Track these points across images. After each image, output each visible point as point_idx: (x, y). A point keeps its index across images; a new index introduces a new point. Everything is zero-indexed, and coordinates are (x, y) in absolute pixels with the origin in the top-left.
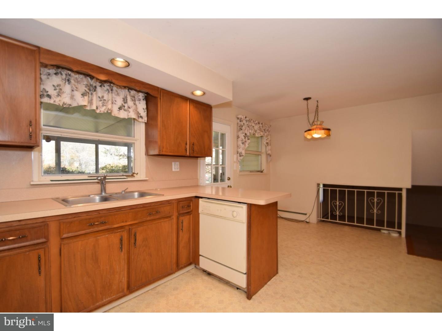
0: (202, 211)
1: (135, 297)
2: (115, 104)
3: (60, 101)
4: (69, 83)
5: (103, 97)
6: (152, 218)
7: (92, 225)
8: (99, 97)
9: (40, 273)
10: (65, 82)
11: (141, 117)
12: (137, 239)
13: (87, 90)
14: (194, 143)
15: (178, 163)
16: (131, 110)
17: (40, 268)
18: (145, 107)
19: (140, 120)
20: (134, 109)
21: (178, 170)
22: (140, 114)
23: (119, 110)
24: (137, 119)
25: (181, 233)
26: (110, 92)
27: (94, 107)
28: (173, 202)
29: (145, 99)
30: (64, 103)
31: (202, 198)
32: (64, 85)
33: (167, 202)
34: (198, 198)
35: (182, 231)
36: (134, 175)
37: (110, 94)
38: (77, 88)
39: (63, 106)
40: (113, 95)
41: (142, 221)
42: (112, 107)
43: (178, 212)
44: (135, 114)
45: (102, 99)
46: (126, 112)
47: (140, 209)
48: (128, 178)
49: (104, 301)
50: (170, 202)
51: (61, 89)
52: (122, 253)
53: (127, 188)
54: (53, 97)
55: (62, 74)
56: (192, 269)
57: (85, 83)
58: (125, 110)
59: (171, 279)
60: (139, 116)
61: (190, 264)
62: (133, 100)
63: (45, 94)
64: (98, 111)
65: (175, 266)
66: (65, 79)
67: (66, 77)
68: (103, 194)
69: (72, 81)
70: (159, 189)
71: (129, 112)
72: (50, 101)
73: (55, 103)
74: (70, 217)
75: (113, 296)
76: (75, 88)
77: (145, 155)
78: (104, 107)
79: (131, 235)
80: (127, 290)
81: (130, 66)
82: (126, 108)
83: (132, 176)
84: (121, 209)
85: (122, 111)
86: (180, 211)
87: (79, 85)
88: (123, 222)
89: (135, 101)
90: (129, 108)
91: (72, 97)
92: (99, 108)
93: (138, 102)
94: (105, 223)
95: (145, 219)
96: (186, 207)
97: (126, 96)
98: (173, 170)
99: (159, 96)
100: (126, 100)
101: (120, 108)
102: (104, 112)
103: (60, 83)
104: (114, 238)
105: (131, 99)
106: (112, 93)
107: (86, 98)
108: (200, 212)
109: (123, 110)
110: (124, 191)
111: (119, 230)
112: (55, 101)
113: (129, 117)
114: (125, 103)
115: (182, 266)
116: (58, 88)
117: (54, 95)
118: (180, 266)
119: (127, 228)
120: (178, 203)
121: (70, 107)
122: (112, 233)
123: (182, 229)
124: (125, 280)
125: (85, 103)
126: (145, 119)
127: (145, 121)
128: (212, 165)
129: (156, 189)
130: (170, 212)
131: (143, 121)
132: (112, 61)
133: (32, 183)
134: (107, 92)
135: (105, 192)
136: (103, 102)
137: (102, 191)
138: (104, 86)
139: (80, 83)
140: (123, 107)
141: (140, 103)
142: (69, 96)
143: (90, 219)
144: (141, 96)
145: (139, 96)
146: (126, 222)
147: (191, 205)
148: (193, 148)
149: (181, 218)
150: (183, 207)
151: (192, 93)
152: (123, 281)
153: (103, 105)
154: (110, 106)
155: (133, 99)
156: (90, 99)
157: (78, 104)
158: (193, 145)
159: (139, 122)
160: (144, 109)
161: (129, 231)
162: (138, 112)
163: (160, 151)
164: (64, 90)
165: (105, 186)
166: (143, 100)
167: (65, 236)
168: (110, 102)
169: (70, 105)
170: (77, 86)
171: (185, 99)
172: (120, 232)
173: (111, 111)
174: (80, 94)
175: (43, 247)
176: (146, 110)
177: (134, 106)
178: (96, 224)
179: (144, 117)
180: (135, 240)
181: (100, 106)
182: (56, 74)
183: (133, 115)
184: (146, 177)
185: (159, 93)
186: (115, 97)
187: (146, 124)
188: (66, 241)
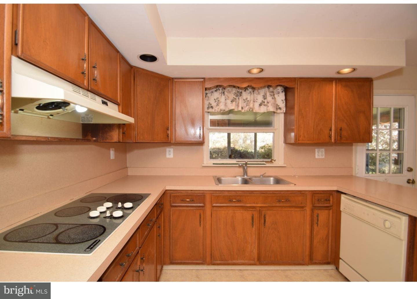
0: (344, 209)
1: (265, 270)
2: (257, 102)
3: (218, 109)
4: (224, 95)
5: (247, 99)
6: (281, 204)
7: (231, 201)
8: (244, 100)
9: (200, 225)
10: (222, 95)
11: (280, 108)
12: (267, 220)
13: (235, 97)
14: (341, 128)
15: (323, 150)
16: (269, 104)
17: (200, 222)
18: (284, 98)
19: (279, 111)
20: (273, 103)
21: (324, 157)
22: (279, 106)
23: (259, 106)
24: (275, 111)
25: (315, 226)
26: (252, 93)
27: (240, 109)
28: (307, 193)
29: (284, 91)
30: (221, 109)
31: (345, 194)
32: (221, 97)
33: (298, 192)
34: (339, 193)
35: (318, 225)
36: (273, 161)
37: (252, 96)
38: (228, 97)
39: (220, 112)
40: (255, 94)
41: (272, 206)
42: (254, 105)
43: (312, 203)
44: (273, 107)
45: (246, 101)
46: (265, 107)
47: (269, 195)
48: (267, 164)
49: (239, 261)
50: (302, 193)
51: (219, 101)
52: (254, 228)
53: (266, 173)
54: (214, 107)
55: (219, 90)
56: (332, 269)
57: (234, 92)
58: (265, 105)
59: (304, 270)
60: (278, 108)
61: (328, 263)
62: (271, 96)
63: (210, 106)
64: (243, 111)
65: (307, 259)
66: (222, 92)
67: (222, 91)
68: (245, 176)
69: (226, 93)
70: (297, 177)
71: (268, 107)
72: (213, 110)
73: (215, 111)
74: (218, 192)
75: (246, 260)
76: (227, 98)
77: (284, 143)
78: (248, 107)
79: (261, 216)
80: (257, 261)
81: (264, 71)
82: (266, 103)
83: (271, 162)
84: (253, 192)
85: (262, 107)
86: (314, 204)
87: (230, 94)
88: (254, 203)
89: (274, 95)
90: (268, 103)
91: (226, 105)
92: (244, 108)
93: (277, 95)
94: (240, 201)
95: (274, 205)
96: (322, 200)
97: (266, 93)
98: (316, 157)
99: (296, 86)
100: (265, 96)
101: (260, 105)
102: (247, 111)
103: (219, 96)
104: (247, 215)
105: (270, 94)
106: (253, 94)
107: (234, 103)
108: (341, 210)
109: (263, 105)
110: (262, 175)
111: (251, 209)
112: (215, 110)
113: (268, 111)
114: (265, 99)
115: (316, 261)
116: (217, 100)
117: (215, 105)
118: (314, 261)
119: (258, 209)
120: (312, 195)
121: (225, 111)
122: (245, 210)
123: (317, 223)
124: (255, 251)
125: (233, 108)
126: (284, 109)
127: (283, 111)
128: (378, 150)
129: (295, 176)
130: (302, 203)
131: (282, 111)
132: (249, 72)
133: (203, 165)
134: (250, 94)
135: (247, 175)
136: (247, 103)
137: (244, 174)
138: (248, 90)
139: (230, 93)
140: (263, 103)
141: (279, 96)
142: (224, 104)
143: (230, 196)
144: (280, 89)
145: (278, 89)
146: (257, 203)
147: (331, 199)
148: (341, 134)
149: (316, 212)
150: (319, 200)
151: (338, 73)
152: (254, 251)
153: (247, 105)
154: (251, 106)
155: (272, 94)
156: (237, 102)
157: (229, 109)
158: (341, 130)
159: (278, 113)
160: (282, 100)
161: (260, 212)
162: (277, 104)
163: (296, 140)
164: (220, 100)
165: (247, 170)
166: (282, 92)
167: (214, 205)
168: (252, 102)
169: (224, 110)
170: (228, 96)
171: (330, 80)
172: (251, 210)
173: (253, 109)
174: (230, 101)
175: (202, 209)
176: (285, 101)
177: (273, 100)
178: (233, 200)
179: (282, 108)
180: (265, 221)
181: (244, 106)
182: (216, 91)
183: (271, 109)
184: (284, 164)
185: (297, 84)
186: (257, 96)
187: (285, 114)
188: (215, 209)
